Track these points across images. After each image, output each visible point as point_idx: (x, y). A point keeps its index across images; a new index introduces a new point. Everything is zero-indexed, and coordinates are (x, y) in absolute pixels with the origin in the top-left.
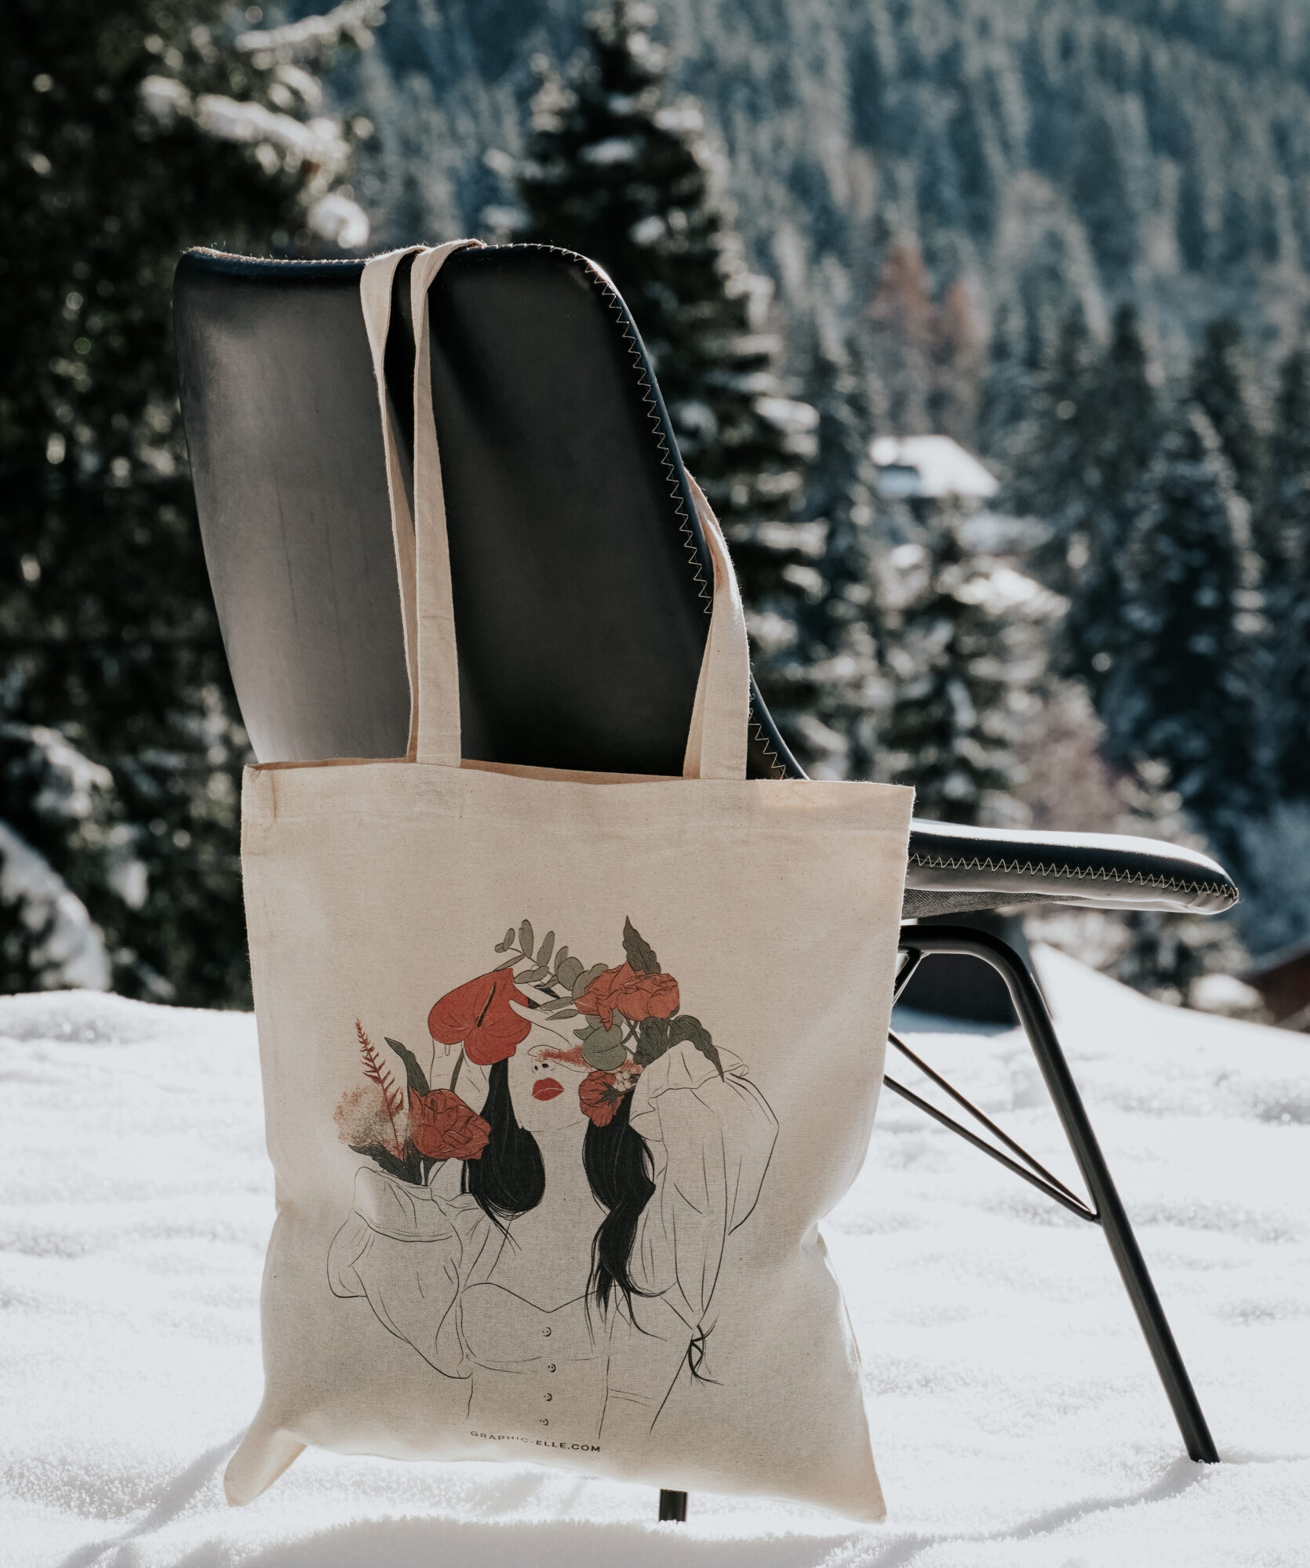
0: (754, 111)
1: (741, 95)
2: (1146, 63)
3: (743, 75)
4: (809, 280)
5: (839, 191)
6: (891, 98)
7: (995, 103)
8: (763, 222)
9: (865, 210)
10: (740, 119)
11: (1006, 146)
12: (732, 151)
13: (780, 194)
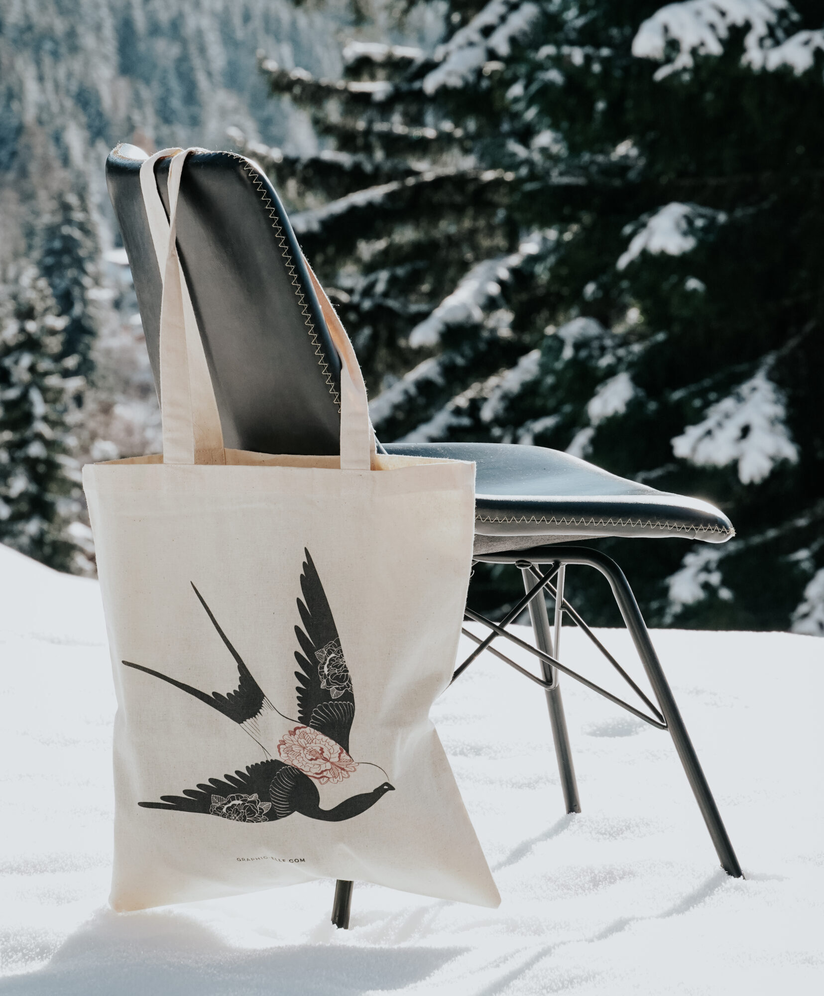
0: (55, 55)
1: (48, 46)
2: (294, 24)
3: (48, 34)
4: (86, 157)
5: (107, 101)
6: (142, 47)
7: (202, 50)
8: (59, 122)
9: (122, 113)
10: (47, 60)
11: (209, 74)
12: (41, 79)
13: (69, 103)
